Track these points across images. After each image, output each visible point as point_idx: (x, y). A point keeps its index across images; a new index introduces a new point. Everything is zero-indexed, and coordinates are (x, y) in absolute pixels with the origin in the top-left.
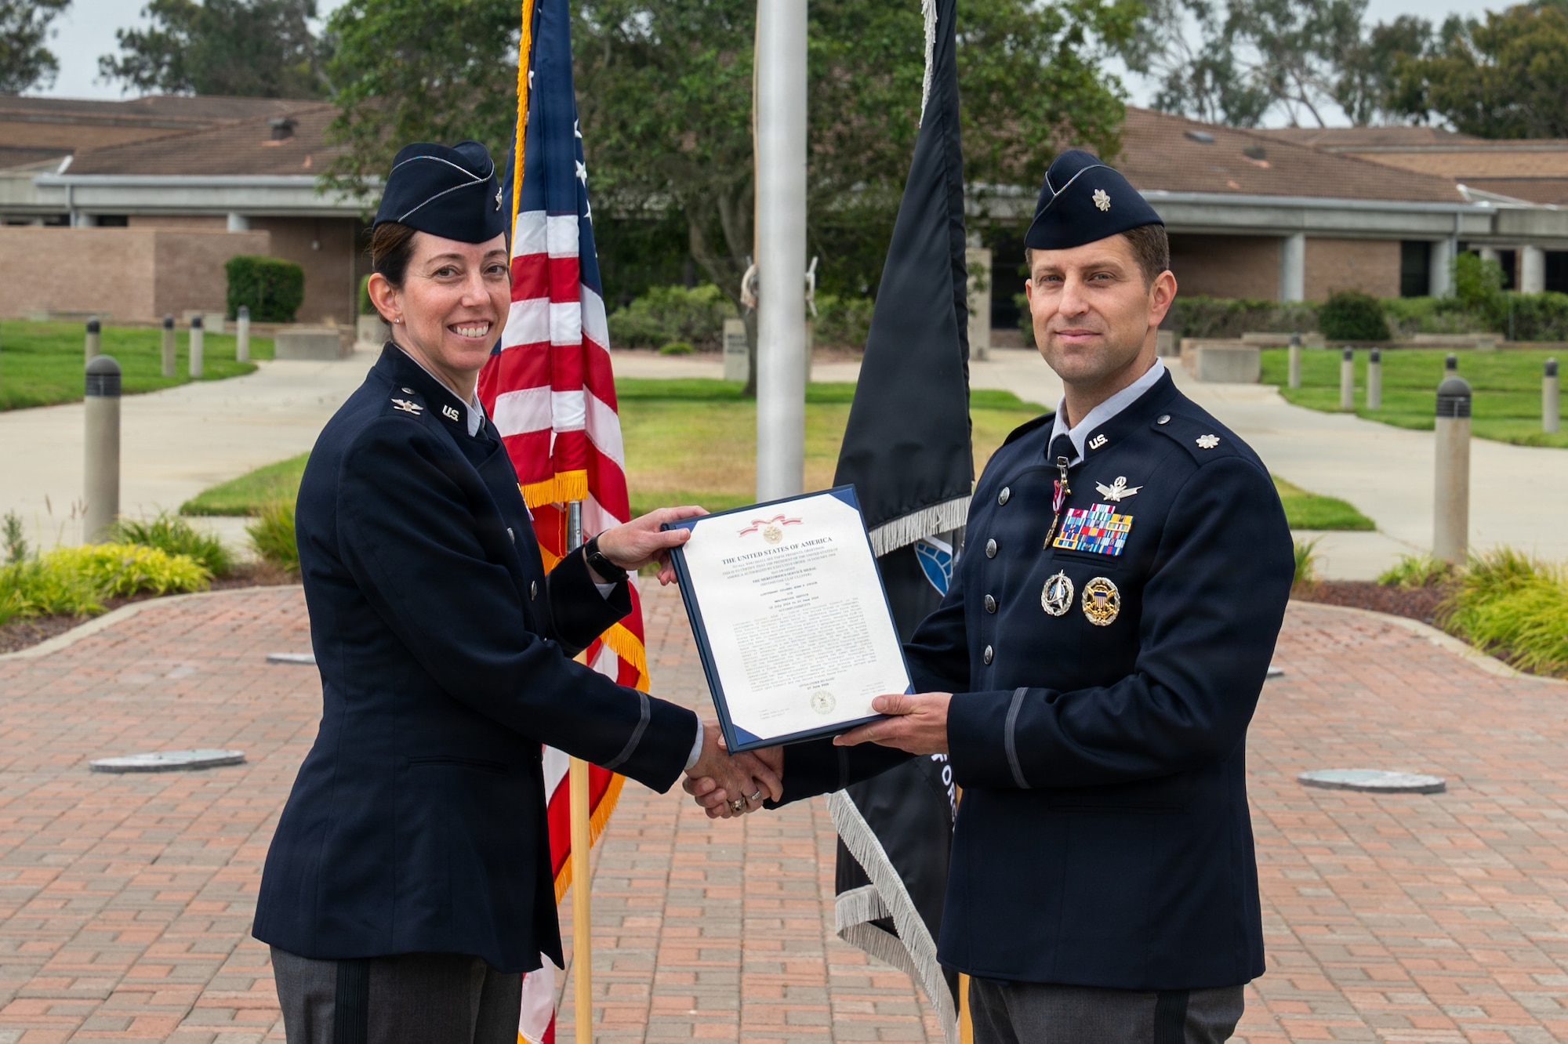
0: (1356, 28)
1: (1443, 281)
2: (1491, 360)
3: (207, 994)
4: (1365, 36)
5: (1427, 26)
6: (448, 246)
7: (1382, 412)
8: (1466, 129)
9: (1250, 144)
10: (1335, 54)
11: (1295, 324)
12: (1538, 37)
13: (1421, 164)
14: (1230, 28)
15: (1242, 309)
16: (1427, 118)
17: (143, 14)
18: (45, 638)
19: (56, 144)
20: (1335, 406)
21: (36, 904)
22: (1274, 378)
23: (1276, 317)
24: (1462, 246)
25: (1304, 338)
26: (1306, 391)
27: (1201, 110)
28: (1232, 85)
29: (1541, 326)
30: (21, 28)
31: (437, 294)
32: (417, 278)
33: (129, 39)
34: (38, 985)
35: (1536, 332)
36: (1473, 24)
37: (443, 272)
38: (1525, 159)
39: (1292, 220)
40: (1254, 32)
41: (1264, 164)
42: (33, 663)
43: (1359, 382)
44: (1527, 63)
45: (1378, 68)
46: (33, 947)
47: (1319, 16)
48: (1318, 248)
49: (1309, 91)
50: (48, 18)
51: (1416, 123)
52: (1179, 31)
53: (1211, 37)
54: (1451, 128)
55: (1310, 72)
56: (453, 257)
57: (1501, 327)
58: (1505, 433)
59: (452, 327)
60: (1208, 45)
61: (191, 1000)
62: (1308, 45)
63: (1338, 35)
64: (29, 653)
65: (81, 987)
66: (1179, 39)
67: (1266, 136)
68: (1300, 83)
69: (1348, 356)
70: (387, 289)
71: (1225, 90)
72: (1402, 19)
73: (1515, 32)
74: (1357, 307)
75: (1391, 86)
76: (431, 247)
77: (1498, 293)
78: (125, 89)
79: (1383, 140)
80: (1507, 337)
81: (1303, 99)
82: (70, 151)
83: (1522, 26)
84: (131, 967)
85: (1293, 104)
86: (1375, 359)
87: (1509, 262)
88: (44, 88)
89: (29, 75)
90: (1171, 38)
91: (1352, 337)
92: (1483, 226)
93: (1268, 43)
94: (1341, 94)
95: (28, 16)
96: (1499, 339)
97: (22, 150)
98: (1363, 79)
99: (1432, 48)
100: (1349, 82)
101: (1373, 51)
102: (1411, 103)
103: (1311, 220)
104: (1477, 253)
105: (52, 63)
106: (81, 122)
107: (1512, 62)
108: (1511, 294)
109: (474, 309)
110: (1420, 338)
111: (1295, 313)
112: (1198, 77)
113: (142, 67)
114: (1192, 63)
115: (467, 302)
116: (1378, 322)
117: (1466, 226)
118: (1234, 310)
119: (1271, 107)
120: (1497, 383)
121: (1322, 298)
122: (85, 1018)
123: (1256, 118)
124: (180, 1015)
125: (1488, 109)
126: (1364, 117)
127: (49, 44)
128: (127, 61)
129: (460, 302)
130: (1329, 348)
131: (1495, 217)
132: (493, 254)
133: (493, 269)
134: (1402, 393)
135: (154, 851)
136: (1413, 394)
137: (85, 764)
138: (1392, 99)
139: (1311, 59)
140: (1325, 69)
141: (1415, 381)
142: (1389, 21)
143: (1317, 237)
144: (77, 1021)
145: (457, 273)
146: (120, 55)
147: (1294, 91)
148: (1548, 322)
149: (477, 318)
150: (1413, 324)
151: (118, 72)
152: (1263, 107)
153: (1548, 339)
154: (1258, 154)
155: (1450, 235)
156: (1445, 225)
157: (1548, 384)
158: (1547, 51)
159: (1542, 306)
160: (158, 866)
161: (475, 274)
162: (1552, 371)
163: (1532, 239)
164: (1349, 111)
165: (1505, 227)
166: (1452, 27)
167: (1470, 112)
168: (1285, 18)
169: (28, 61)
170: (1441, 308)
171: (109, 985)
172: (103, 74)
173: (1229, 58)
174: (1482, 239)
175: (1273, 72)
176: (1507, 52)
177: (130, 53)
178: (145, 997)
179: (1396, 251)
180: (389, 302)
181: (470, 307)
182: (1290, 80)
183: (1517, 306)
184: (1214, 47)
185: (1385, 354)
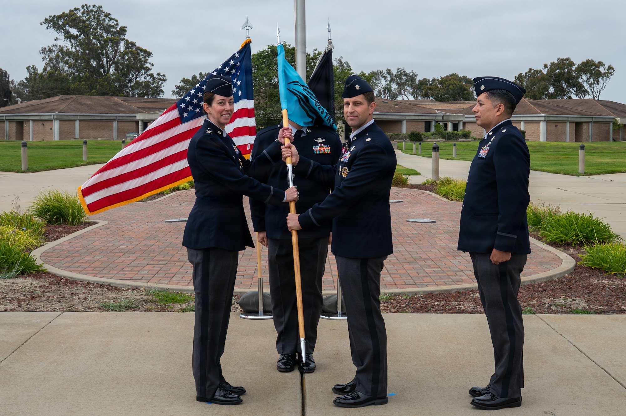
0: (415, 81)
1: (433, 130)
2: (443, 144)
3: (186, 263)
4: (417, 82)
5: (429, 80)
6: (222, 97)
7: (422, 154)
8: (437, 100)
9: (395, 103)
10: (411, 86)
11: (404, 138)
12: (451, 82)
13: (428, 106)
14: (390, 81)
15: (394, 135)
16: (429, 98)
17: (180, 82)
18: (158, 198)
19: (164, 107)
20: (412, 153)
21: (153, 247)
22: (400, 148)
23: (400, 137)
24: (437, 122)
25: (406, 140)
26: (406, 151)
27: (385, 97)
28: (391, 92)
29: (452, 137)
30: (157, 85)
31: (219, 108)
32: (214, 104)
33: (177, 87)
34: (152, 262)
35: (451, 139)
36: (438, 79)
37: (221, 103)
38: (449, 105)
39: (403, 118)
40: (396, 82)
41: (398, 107)
42: (155, 203)
43: (417, 149)
44: (449, 87)
45: (420, 88)
46: (152, 255)
47: (408, 78)
48: (408, 123)
49: (406, 93)
50: (162, 83)
51: (427, 99)
52: (381, 82)
53: (387, 83)
54: (434, 100)
55: (406, 89)
56: (223, 100)
57: (444, 138)
58: (446, 158)
59: (222, 115)
60: (386, 85)
61: (183, 265)
62: (406, 85)
63: (411, 82)
64: (155, 201)
65: (161, 262)
66: (381, 83)
67: (398, 102)
68: (404, 92)
69: (415, 144)
70: (208, 106)
71: (390, 93)
72: (424, 79)
73: (446, 81)
74: (416, 134)
75: (422, 92)
76: (218, 98)
77: (444, 131)
78: (177, 97)
79: (421, 102)
80: (446, 140)
81: (405, 95)
82: (166, 109)
83: (448, 80)
84: (171, 258)
85: (403, 96)
86: (420, 144)
87: (446, 125)
88: (161, 97)
89: (158, 94)
90: (379, 83)
91: (415, 140)
92: (441, 118)
93: (398, 84)
94: (412, 94)
95: (158, 83)
96: (444, 140)
97: (157, 108)
98: (416, 91)
99: (430, 84)
100: (414, 91)
101: (419, 85)
102: (426, 95)
103: (407, 118)
104: (440, 124)
105: (163, 92)
106: (168, 103)
107: (446, 87)
108: (446, 131)
109: (227, 111)
110: (428, 140)
111: (404, 136)
112: (384, 91)
113: (180, 93)
114: (383, 88)
115: (226, 110)
116: (421, 137)
117: (437, 118)
118: (392, 135)
119: (399, 96)
120: (444, 149)
121: (409, 133)
122: (161, 268)
123: (396, 99)
124: (180, 268)
125: (441, 96)
126: (417, 98)
127: (162, 88)
128: (177, 91)
129: (224, 110)
130: (411, 142)
131: (443, 116)
132: (231, 99)
133: (231, 103)
134: (426, 151)
135: (177, 237)
136: (427, 151)
137: (164, 221)
138: (422, 94)
139: (406, 87)
140: (409, 89)
141: (428, 148)
142: (422, 79)
143: (408, 121)
144: (160, 269)
145: (224, 103)
146: (176, 90)
147: (403, 93)
148: (454, 137)
149: (228, 113)
150: (427, 137)
151: (176, 94)
152: (397, 97)
153: (454, 140)
154: (397, 105)
155: (434, 120)
156: (433, 118)
157: (454, 147)
158: (452, 85)
159: (452, 134)
160: (177, 240)
161: (227, 104)
162: (455, 145)
163: (450, 121)
164: (414, 97)
165: (445, 119)
166: (434, 80)
167: (438, 97)
168: (401, 79)
169: (158, 92)
170: (432, 134)
171: (166, 262)
172: (173, 94)
173: (391, 87)
174: (440, 121)
175: (399, 89)
176: (445, 85)
177: (178, 90)
178: (173, 264)
179: (424, 123)
180: (208, 109)
181: (226, 111)
182: (402, 91)
183: (448, 134)
184: (387, 85)
185: (422, 143)
